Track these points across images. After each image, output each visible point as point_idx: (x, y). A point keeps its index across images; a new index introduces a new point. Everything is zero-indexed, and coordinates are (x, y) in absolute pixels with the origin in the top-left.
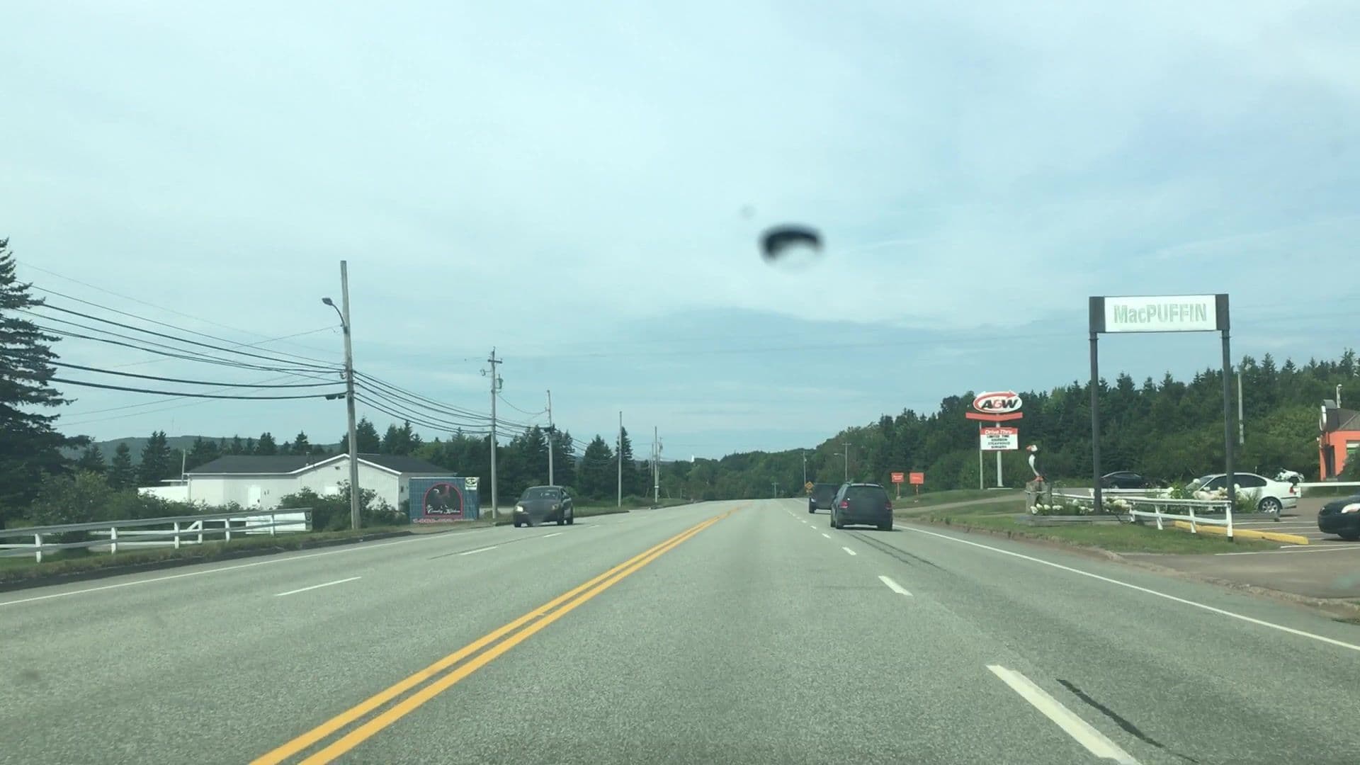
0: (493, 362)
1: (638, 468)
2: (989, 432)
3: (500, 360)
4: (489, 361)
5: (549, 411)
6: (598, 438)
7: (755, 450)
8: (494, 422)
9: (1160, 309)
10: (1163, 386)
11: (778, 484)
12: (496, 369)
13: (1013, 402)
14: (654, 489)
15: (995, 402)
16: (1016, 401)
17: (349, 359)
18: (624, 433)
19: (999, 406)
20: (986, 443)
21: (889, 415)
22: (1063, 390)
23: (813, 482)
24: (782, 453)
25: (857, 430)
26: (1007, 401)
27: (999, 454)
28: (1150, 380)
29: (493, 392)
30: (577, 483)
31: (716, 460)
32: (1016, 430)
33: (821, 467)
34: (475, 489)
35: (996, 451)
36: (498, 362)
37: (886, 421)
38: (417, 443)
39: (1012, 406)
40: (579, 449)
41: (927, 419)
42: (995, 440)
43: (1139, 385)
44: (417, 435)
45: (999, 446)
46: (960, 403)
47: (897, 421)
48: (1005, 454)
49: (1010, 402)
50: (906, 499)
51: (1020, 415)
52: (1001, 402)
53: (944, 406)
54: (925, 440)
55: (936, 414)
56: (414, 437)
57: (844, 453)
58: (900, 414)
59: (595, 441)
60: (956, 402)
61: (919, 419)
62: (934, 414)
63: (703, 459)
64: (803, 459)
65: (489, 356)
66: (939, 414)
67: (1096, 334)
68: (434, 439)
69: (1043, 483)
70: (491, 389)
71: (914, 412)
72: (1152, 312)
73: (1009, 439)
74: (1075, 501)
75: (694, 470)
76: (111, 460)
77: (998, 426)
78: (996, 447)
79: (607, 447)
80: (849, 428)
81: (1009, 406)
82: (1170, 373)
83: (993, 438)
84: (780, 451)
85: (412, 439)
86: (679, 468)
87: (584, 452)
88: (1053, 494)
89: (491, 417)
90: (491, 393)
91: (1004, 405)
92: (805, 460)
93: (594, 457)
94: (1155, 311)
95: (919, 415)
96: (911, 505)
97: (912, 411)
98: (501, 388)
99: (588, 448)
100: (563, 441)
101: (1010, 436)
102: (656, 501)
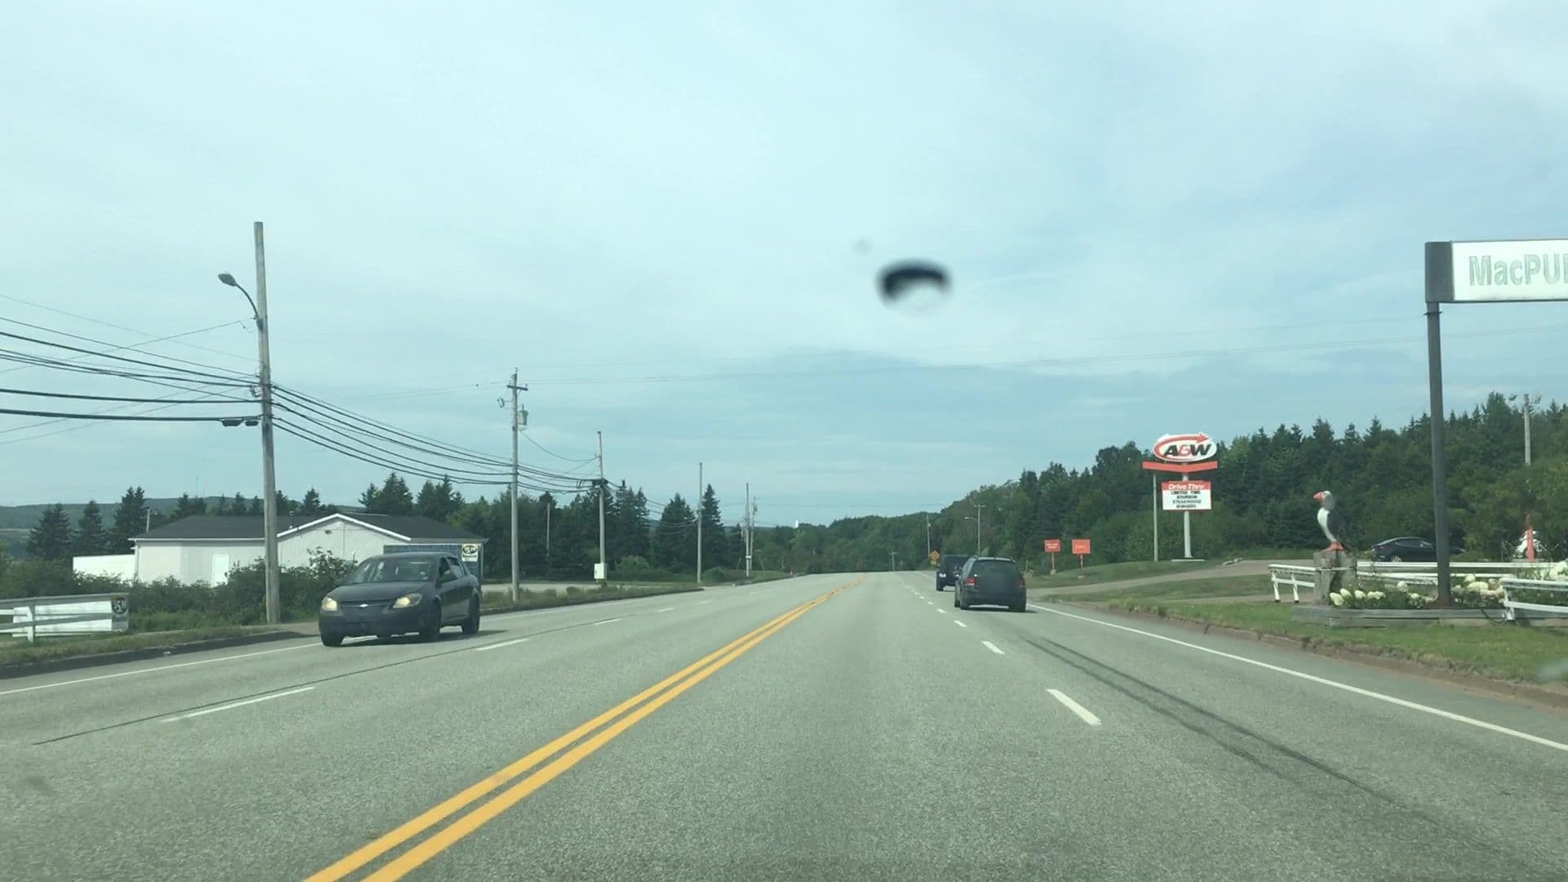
0: (515, 388)
1: (728, 534)
2: (1174, 487)
3: (524, 386)
4: (509, 387)
5: (600, 457)
6: (678, 498)
7: (870, 514)
8: (517, 469)
9: (1546, 262)
10: (1369, 434)
11: (896, 553)
12: (519, 398)
13: (1205, 447)
14: (746, 559)
15: (1182, 448)
16: (1209, 446)
17: (266, 367)
18: (710, 491)
19: (1186, 452)
20: (1170, 500)
21: (1032, 470)
22: (1245, 439)
23: (938, 551)
24: (900, 517)
25: (992, 488)
26: (1197, 446)
27: (1186, 516)
28: (1352, 427)
29: (515, 429)
30: (652, 552)
31: (824, 526)
32: (1209, 484)
33: (949, 533)
34: (475, 559)
35: (1184, 511)
36: (522, 389)
37: (1029, 477)
38: (458, 504)
39: (1204, 453)
40: (655, 513)
41: (1079, 476)
42: (1182, 497)
43: (1339, 435)
44: (458, 494)
45: (1186, 505)
46: (1118, 455)
47: (1041, 477)
48: (1195, 514)
49: (1201, 447)
50: (1064, 575)
51: (1214, 465)
52: (1189, 448)
53: (1100, 459)
54: (1078, 501)
55: (1090, 469)
56: (455, 496)
57: (976, 517)
58: (1045, 469)
59: (674, 500)
60: (1114, 454)
61: (1069, 475)
62: (1086, 469)
63: (807, 525)
64: (926, 524)
65: (509, 380)
66: (1094, 469)
67: (1437, 303)
68: (479, 498)
69: (1343, 554)
70: (511, 426)
71: (1063, 466)
72: (1532, 267)
73: (1199, 497)
74: (1401, 584)
75: (799, 536)
76: (77, 523)
77: (1185, 479)
78: (1183, 506)
79: (688, 508)
80: (982, 487)
81: (1199, 453)
82: (1378, 419)
83: (1179, 495)
84: (899, 515)
85: (452, 499)
86: (781, 535)
87: (661, 515)
88: (1358, 573)
89: (511, 463)
90: (511, 430)
91: (1193, 451)
92: (929, 525)
93: (672, 521)
94: (1538, 265)
95: (1068, 471)
96: (1074, 582)
97: (1060, 465)
98: (525, 424)
99: (665, 509)
100: (633, 501)
101: (1202, 491)
102: (748, 575)
